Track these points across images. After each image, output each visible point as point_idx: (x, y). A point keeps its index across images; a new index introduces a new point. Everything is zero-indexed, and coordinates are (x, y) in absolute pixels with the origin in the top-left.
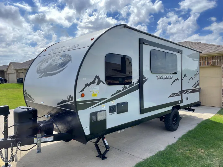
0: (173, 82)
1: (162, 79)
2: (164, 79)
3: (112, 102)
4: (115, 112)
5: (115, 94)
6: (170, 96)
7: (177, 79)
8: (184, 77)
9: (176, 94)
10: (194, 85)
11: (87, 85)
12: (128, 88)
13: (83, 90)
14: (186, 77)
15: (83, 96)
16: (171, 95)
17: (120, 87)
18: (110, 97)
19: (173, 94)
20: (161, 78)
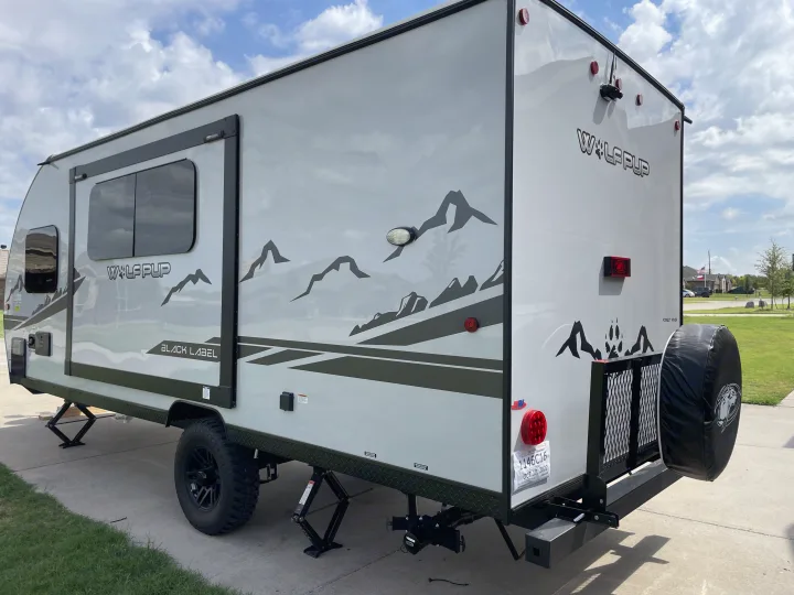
0: (174, 290)
1: (125, 277)
2: (131, 276)
3: (33, 326)
5: (36, 312)
6: (156, 351)
7: (198, 276)
8: (261, 261)
9: (191, 350)
10: (390, 317)
12: (52, 301)
13: (8, 299)
14: (279, 259)
15: (8, 307)
16: (159, 346)
19: (171, 344)
20: (121, 275)
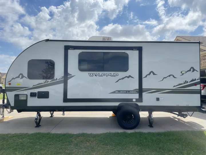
0: (120, 79)
2: (101, 76)
3: (33, 90)
4: (36, 96)
5: (36, 85)
7: (130, 77)
8: (149, 74)
9: (127, 92)
10: (181, 84)
11: (13, 79)
12: (50, 82)
13: (10, 81)
14: (154, 74)
15: (10, 84)
16: (114, 92)
17: (42, 81)
18: (31, 87)
19: (119, 91)
20: (95, 76)
